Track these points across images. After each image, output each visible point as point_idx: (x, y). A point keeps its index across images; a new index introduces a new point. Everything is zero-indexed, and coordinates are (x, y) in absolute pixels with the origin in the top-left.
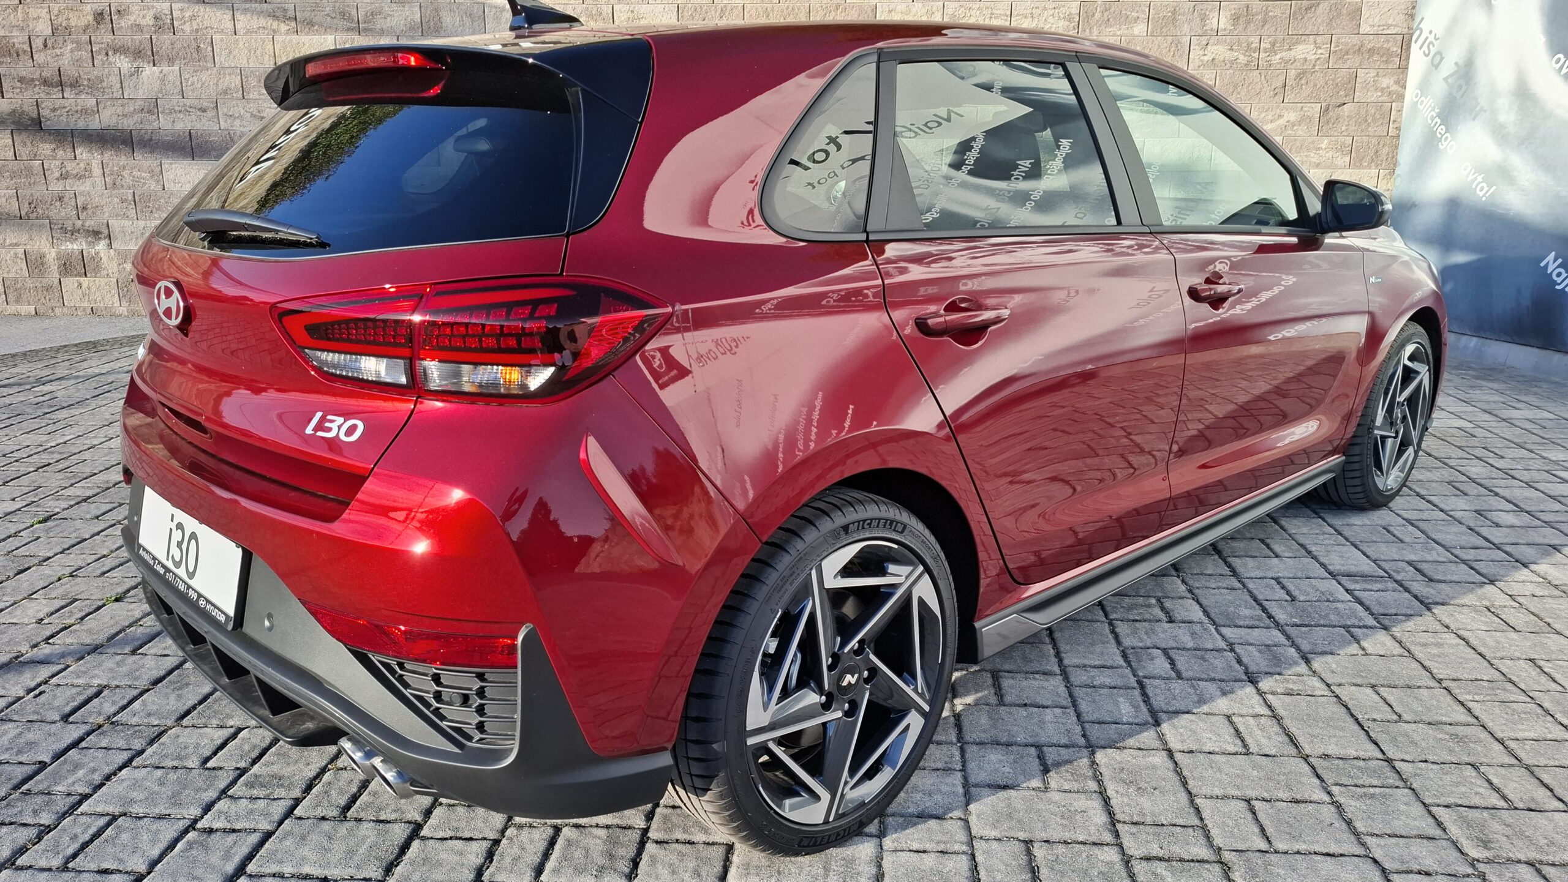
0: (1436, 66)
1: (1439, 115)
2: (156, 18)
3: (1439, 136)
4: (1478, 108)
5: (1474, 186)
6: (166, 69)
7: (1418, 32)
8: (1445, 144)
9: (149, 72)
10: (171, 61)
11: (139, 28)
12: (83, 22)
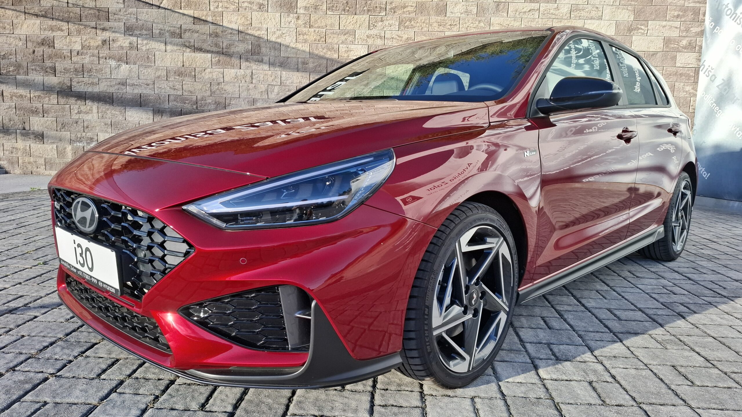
0: (713, 81)
1: (715, 102)
2: (130, 43)
3: (716, 111)
4: (735, 98)
5: (735, 133)
6: (132, 66)
7: (703, 67)
8: (719, 115)
9: (124, 67)
10: (135, 63)
11: (122, 48)
12: (96, 44)
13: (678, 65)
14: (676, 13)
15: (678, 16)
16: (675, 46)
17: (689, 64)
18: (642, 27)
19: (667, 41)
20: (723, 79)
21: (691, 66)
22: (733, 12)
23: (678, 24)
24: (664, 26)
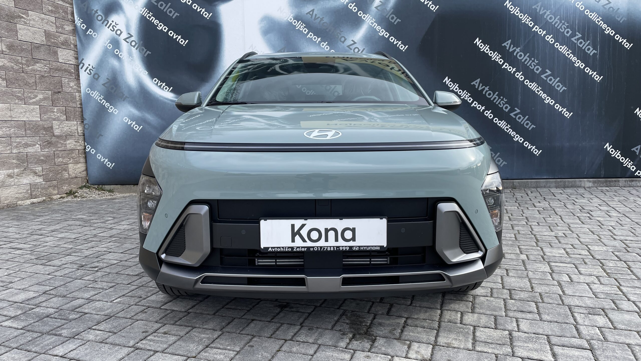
0: (97, 79)
1: (103, 99)
3: (107, 107)
4: (124, 96)
5: (132, 126)
7: (82, 65)
8: (112, 110)
13: (60, 60)
14: (50, 8)
15: (52, 10)
16: (55, 41)
17: (69, 60)
18: (24, 16)
19: (48, 34)
20: (107, 79)
21: (71, 63)
22: (104, 18)
23: (53, 19)
24: (43, 19)
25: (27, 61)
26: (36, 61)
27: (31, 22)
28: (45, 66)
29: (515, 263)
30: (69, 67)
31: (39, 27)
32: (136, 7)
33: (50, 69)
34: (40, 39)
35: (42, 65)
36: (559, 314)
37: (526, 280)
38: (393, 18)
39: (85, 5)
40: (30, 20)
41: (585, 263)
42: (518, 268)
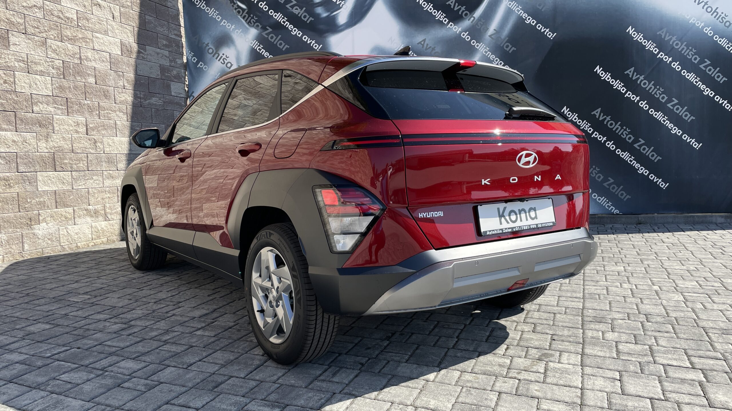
13: (173, 94)
14: (165, 42)
15: (166, 46)
16: (169, 75)
17: (180, 94)
18: (142, 51)
19: (163, 69)
21: (182, 96)
22: (215, 52)
23: (166, 53)
24: (158, 54)
25: (144, 95)
26: (152, 94)
27: (149, 57)
28: (160, 100)
29: (648, 293)
30: (180, 100)
31: (155, 61)
32: (247, 40)
33: (164, 102)
34: (155, 73)
35: (157, 99)
36: (694, 334)
37: (662, 307)
38: (507, 47)
39: (196, 39)
40: (148, 55)
41: (719, 294)
42: (652, 297)
